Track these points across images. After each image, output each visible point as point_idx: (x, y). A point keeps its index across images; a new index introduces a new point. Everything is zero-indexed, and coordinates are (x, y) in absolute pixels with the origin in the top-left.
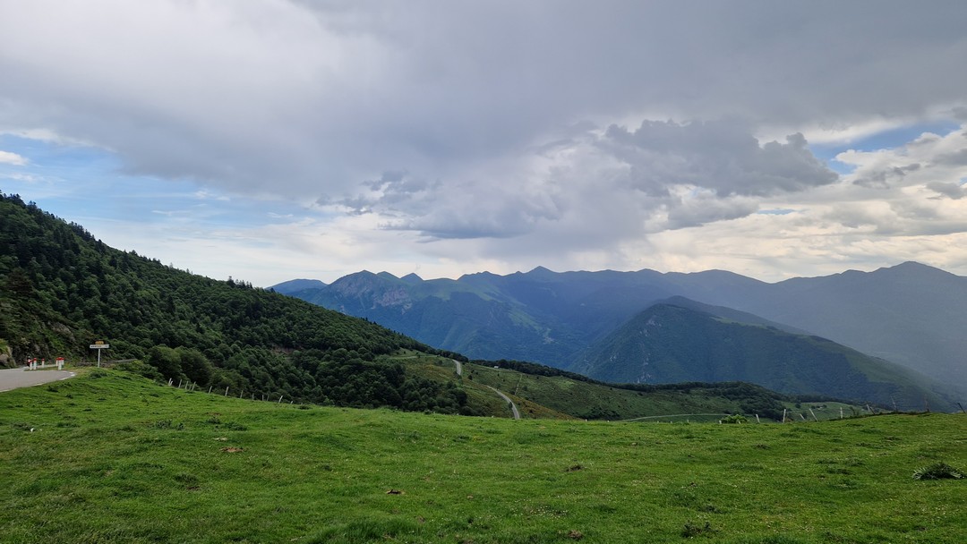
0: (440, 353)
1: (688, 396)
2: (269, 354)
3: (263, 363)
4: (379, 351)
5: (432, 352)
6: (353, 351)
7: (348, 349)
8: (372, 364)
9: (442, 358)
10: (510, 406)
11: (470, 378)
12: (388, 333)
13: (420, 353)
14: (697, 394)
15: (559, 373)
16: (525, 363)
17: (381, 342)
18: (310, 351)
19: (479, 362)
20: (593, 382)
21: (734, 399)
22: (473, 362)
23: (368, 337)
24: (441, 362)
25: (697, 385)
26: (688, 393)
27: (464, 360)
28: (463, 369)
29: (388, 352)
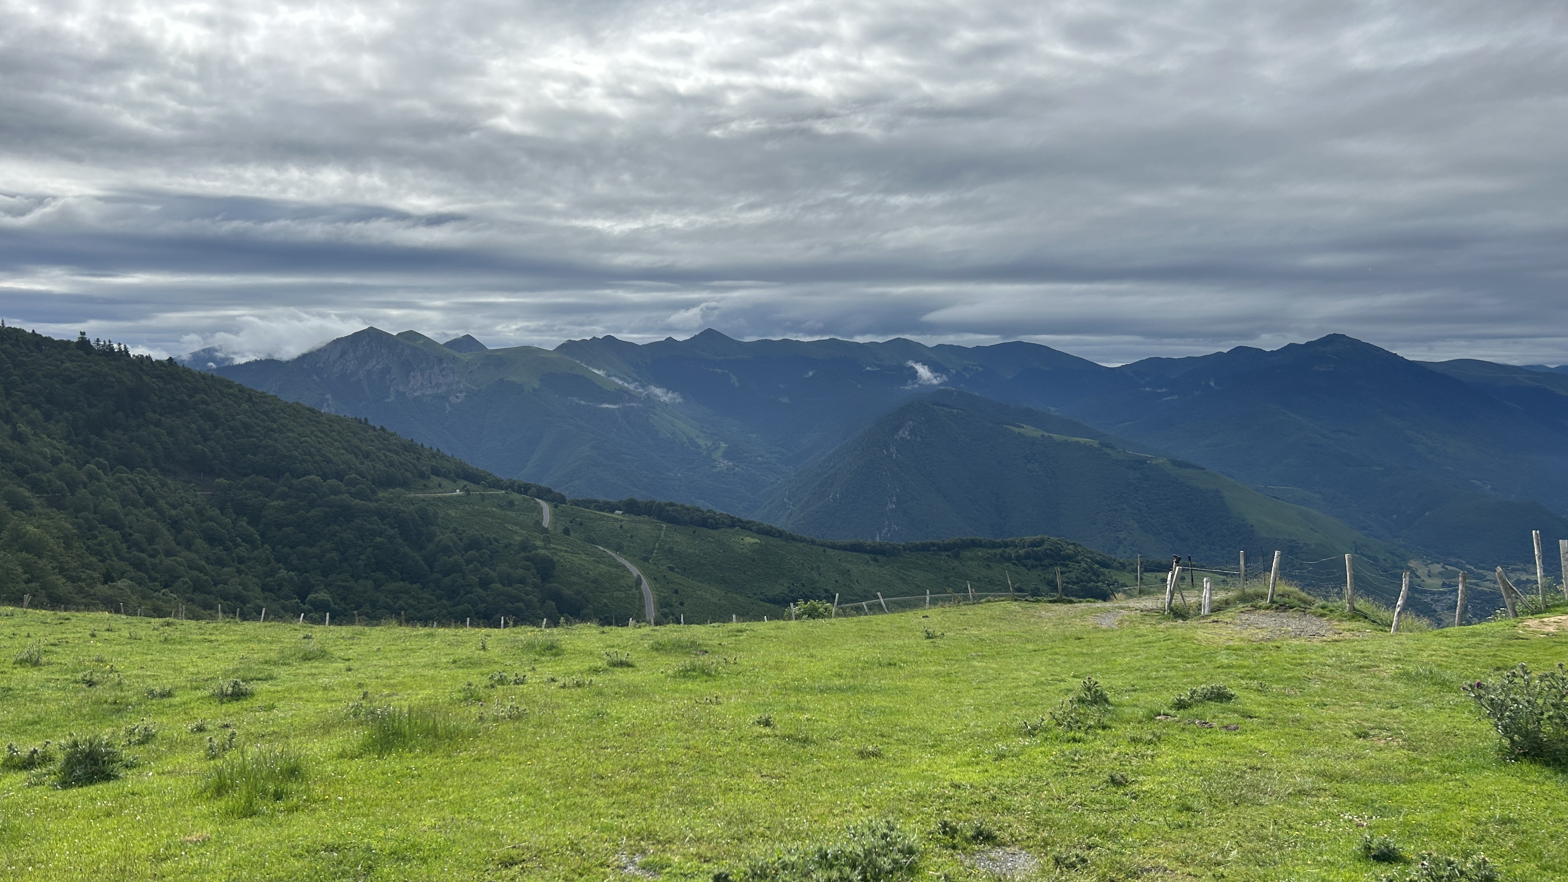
0: (511, 486)
1: (956, 563)
2: (163, 485)
3: (150, 502)
4: (388, 482)
5: (497, 484)
6: (333, 482)
7: (325, 478)
8: (372, 505)
9: (515, 496)
10: (638, 582)
11: (566, 532)
12: (409, 447)
13: (471, 486)
14: (971, 559)
15: (734, 523)
16: (672, 505)
17: (392, 464)
18: (247, 480)
19: (587, 503)
20: (794, 539)
21: (1033, 567)
22: (576, 503)
23: (367, 455)
24: (511, 504)
25: (974, 544)
26: (957, 556)
27: (556, 500)
28: (554, 515)
29: (405, 484)
